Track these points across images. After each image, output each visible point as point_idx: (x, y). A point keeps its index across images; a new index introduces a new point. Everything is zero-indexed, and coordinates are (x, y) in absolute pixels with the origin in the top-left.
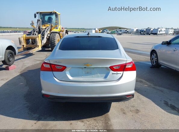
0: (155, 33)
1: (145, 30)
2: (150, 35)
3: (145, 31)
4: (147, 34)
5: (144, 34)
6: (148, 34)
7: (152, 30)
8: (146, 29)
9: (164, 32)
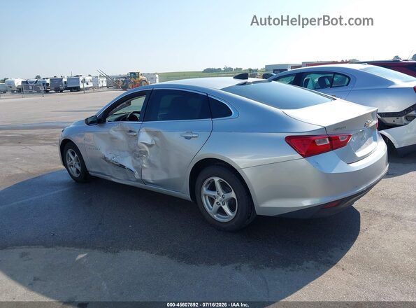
0: (73, 87)
1: (48, 81)
2: (61, 91)
3: (48, 84)
4: (56, 91)
5: (47, 92)
6: (58, 90)
7: (65, 80)
8: (51, 80)
9: (91, 85)
